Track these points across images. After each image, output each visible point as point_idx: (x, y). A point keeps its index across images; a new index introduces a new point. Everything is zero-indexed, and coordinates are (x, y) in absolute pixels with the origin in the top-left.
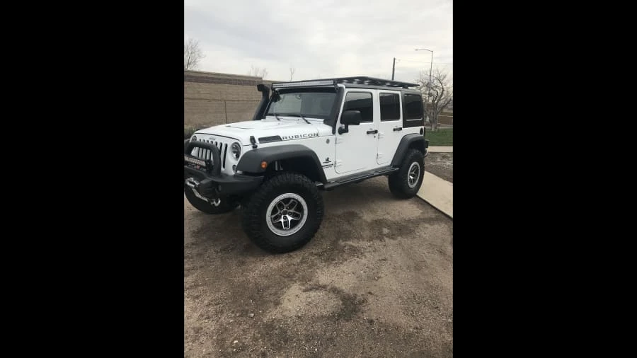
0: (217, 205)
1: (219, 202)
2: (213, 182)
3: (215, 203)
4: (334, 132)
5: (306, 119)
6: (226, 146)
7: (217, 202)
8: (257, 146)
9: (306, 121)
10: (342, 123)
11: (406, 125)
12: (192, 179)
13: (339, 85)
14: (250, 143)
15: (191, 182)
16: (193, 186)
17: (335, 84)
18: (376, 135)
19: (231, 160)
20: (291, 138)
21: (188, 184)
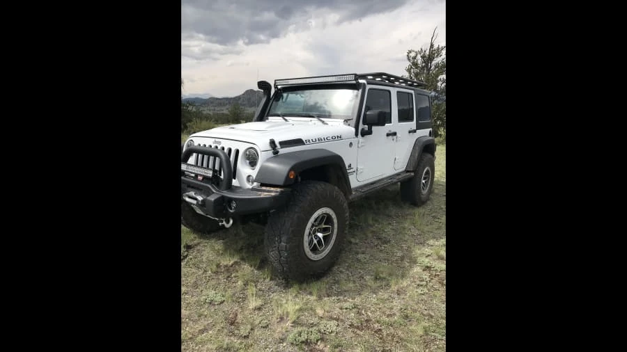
0: (228, 226)
1: (231, 222)
2: (223, 197)
3: (224, 223)
4: (357, 135)
5: (323, 119)
6: (237, 152)
7: (228, 222)
8: (278, 152)
9: (323, 122)
10: (364, 124)
11: (419, 127)
12: (192, 193)
13: (361, 81)
14: (269, 148)
15: (190, 197)
16: (195, 202)
17: (356, 79)
18: (395, 137)
19: (244, 170)
20: (314, 141)
21: (187, 199)
